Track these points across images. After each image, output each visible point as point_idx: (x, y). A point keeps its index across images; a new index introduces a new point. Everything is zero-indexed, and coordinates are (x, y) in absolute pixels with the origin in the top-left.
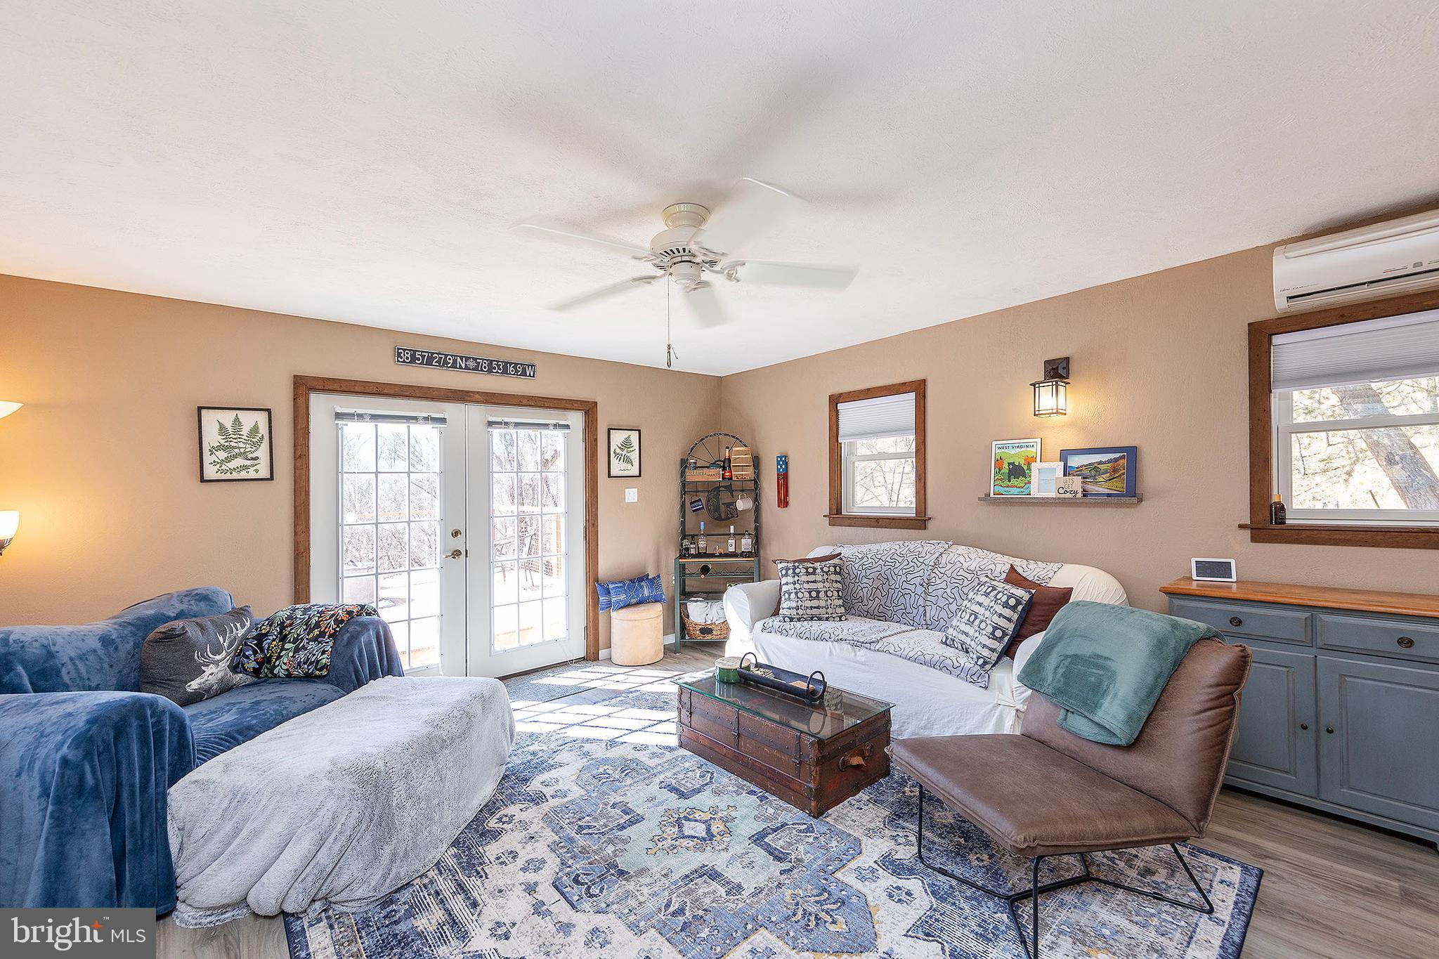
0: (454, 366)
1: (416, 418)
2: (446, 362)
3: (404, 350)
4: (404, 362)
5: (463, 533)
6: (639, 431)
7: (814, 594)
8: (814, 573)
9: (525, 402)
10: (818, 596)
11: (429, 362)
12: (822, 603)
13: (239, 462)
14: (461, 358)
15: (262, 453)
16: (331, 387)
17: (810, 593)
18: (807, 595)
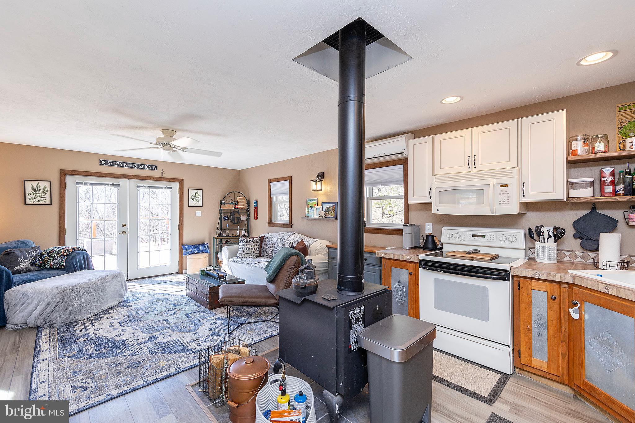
0: (123, 166)
1: (107, 184)
2: (120, 165)
3: (103, 161)
4: (103, 164)
5: (127, 225)
6: (202, 190)
7: (248, 249)
8: (249, 242)
9: (152, 179)
10: (249, 250)
11: (113, 165)
12: (250, 252)
13: (39, 198)
14: (126, 163)
15: (48, 195)
16: (74, 174)
17: (246, 248)
18: (245, 249)
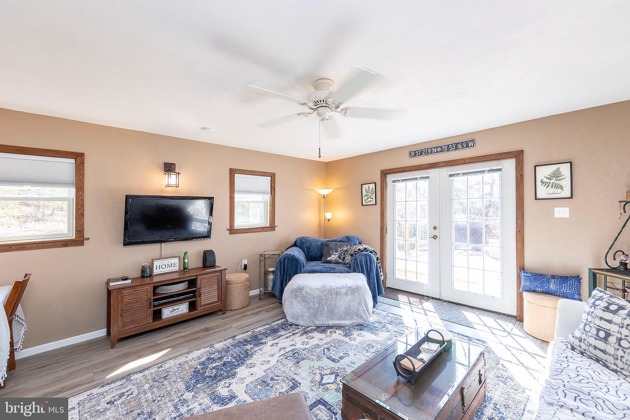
0: (431, 153)
1: (417, 179)
2: (428, 152)
3: (412, 152)
4: (412, 156)
5: (438, 227)
6: (571, 163)
7: (602, 334)
8: (614, 312)
9: (467, 161)
10: (606, 339)
11: (421, 154)
12: (610, 350)
13: (369, 199)
14: (434, 148)
15: (374, 196)
17: (598, 330)
18: (594, 331)
